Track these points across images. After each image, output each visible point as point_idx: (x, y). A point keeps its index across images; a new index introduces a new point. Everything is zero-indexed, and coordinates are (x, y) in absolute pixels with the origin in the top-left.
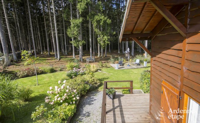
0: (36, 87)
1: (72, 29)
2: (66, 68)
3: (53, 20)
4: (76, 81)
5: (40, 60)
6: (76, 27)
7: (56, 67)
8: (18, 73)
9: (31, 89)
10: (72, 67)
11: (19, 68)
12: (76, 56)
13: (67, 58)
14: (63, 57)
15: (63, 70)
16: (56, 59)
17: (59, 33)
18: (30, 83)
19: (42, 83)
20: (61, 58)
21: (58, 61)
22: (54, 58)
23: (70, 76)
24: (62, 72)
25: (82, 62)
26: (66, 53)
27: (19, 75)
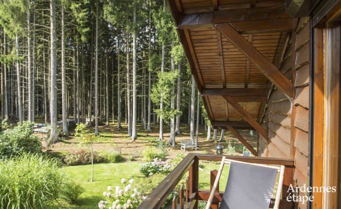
0: (89, 183)
1: (159, 88)
2: (143, 157)
3: (131, 71)
4: (151, 182)
5: (103, 136)
6: (166, 86)
7: (126, 153)
8: (66, 157)
9: (82, 186)
10: (152, 157)
11: (68, 148)
12: (164, 135)
13: (148, 138)
14: (142, 134)
15: (136, 160)
16: (130, 138)
17: (138, 93)
18: (81, 176)
19: (99, 178)
20: (138, 136)
21: (132, 143)
22: (127, 135)
23: (146, 172)
24: (134, 163)
25: (173, 148)
26: (149, 128)
27: (68, 161)
